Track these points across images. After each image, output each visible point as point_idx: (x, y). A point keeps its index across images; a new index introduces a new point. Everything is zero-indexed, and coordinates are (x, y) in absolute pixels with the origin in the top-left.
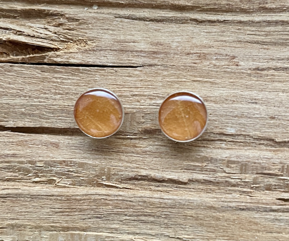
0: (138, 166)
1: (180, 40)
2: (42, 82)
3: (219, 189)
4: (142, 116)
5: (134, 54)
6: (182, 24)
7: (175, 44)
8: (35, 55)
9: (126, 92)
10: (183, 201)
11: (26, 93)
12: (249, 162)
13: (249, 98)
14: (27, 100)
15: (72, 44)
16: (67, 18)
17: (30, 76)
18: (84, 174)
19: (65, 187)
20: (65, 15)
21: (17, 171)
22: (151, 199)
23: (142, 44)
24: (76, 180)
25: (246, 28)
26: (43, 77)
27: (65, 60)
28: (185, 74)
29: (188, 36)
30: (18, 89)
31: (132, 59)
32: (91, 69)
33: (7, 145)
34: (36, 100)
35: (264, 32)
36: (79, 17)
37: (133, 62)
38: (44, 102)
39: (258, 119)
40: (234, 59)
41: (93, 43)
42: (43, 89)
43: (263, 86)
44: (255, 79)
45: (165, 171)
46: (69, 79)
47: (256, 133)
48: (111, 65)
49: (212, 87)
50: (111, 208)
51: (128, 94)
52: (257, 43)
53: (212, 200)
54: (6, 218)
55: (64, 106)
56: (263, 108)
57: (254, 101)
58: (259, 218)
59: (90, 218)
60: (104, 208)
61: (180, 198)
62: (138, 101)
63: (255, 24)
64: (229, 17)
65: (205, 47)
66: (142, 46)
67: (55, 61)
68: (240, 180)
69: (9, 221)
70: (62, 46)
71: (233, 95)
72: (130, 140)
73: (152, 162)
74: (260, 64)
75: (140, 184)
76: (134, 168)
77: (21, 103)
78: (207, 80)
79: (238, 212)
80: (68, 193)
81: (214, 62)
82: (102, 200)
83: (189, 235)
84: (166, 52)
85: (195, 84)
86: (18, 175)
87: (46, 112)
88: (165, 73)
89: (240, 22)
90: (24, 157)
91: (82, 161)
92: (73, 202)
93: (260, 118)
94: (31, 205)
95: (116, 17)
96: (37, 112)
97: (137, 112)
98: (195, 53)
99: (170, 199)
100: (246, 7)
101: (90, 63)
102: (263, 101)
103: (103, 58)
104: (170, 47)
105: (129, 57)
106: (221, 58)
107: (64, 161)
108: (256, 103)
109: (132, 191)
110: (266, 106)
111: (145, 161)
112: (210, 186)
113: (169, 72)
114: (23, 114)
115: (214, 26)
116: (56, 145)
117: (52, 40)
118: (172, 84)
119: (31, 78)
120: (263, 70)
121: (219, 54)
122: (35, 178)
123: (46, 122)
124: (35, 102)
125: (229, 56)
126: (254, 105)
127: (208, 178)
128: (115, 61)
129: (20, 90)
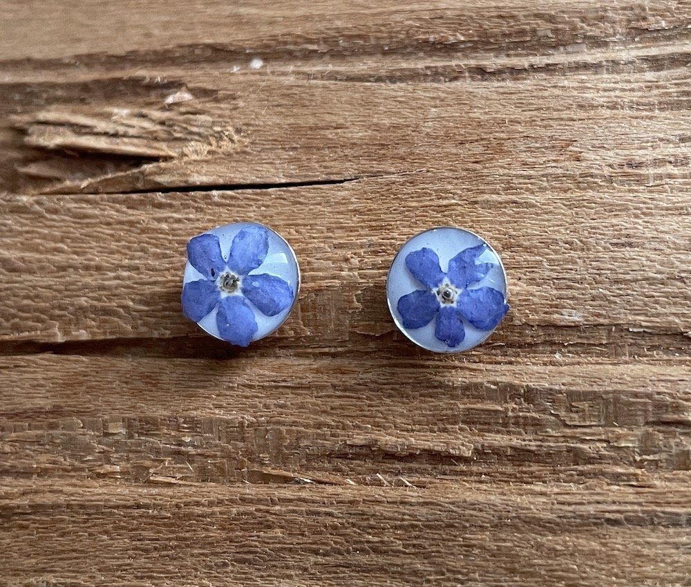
3: (554, 472)
4: (356, 295)
6: (449, 81)
7: (430, 124)
8: (116, 174)
9: (316, 240)
10: (459, 507)
12: (622, 392)
13: (611, 234)
14: (91, 275)
15: (199, 143)
20: (188, 84)
23: (356, 130)
27: (180, 179)
31: (333, 164)
34: (111, 274)
35: (644, 81)
36: (217, 86)
37: (333, 170)
40: (569, 145)
42: (129, 248)
43: (645, 203)
44: (623, 188)
47: (637, 317)
51: (322, 244)
53: (534, 500)
55: (173, 284)
57: (624, 240)
58: (661, 543)
62: (347, 260)
63: (620, 67)
67: (158, 183)
68: (604, 444)
70: (177, 150)
72: (329, 358)
74: (634, 153)
79: (603, 530)
89: (585, 65)
97: (343, 286)
98: (477, 141)
100: (597, 31)
101: (237, 181)
102: (647, 238)
103: (265, 167)
104: (420, 131)
112: (529, 466)
113: (418, 187)
115: (525, 79)
116: (154, 381)
117: (156, 139)
120: (642, 164)
125: (557, 139)
127: (523, 443)
128: (293, 172)
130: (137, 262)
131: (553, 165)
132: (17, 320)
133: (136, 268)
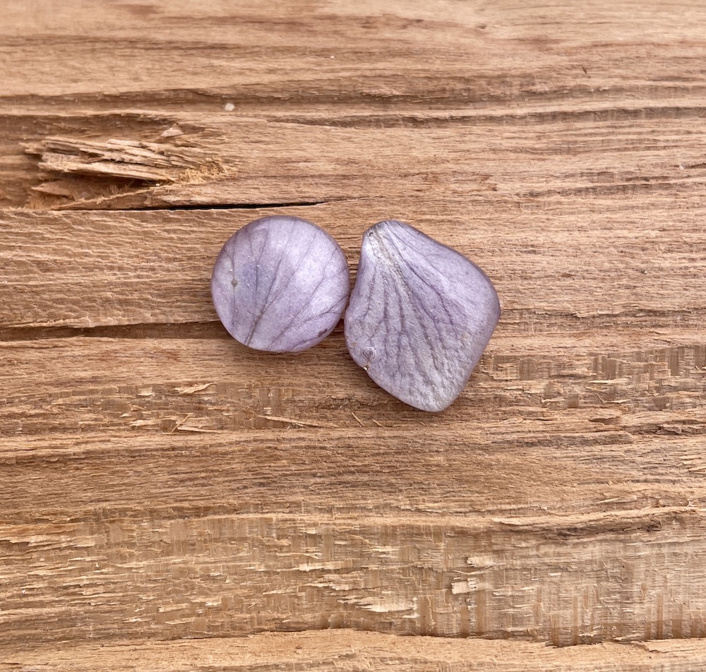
1: (388, 153)
2: (143, 240)
3: (484, 413)
5: (308, 181)
6: (388, 127)
10: (420, 439)
11: (113, 262)
12: (533, 356)
13: (521, 245)
14: (115, 274)
15: (193, 171)
16: (181, 127)
17: (120, 231)
18: (229, 405)
20: (178, 122)
21: (100, 409)
22: (359, 441)
23: (322, 164)
24: (214, 417)
26: (144, 231)
27: (184, 199)
28: (402, 210)
30: (98, 256)
31: (306, 190)
32: (232, 212)
33: (80, 361)
34: (131, 274)
35: (534, 132)
36: (204, 124)
38: (148, 277)
39: (542, 280)
40: (486, 179)
41: (232, 166)
42: (145, 254)
43: (544, 222)
44: (527, 211)
47: (541, 304)
48: (268, 203)
49: (453, 229)
50: (286, 464)
52: (524, 151)
53: (473, 432)
54: (84, 499)
55: (185, 282)
56: (547, 260)
57: (530, 249)
58: (563, 458)
59: (245, 487)
60: (272, 465)
63: (516, 121)
64: (470, 111)
66: (322, 167)
67: (165, 202)
68: (520, 392)
69: (91, 506)
70: (175, 176)
71: (492, 241)
74: (534, 185)
75: (336, 417)
77: (104, 282)
79: (522, 450)
80: (201, 443)
82: (268, 450)
83: (437, 502)
84: (365, 175)
86: (102, 417)
88: (368, 211)
91: (225, 381)
92: (212, 458)
93: (545, 279)
94: (131, 470)
95: (270, 121)
96: (135, 296)
99: (395, 437)
100: (499, 92)
101: (229, 202)
102: (546, 248)
103: (251, 191)
104: (372, 166)
105: (299, 187)
106: (463, 179)
108: (534, 252)
109: (321, 430)
110: (552, 256)
112: (466, 409)
113: (374, 209)
116: (174, 356)
117: (156, 166)
119: (121, 234)
120: (540, 195)
121: (460, 173)
122: (135, 420)
123: (153, 314)
124: (132, 277)
125: (478, 174)
126: (531, 257)
128: (275, 196)
129: (102, 257)
130: (152, 264)
131: (476, 193)
132: (53, 310)
133: (153, 269)
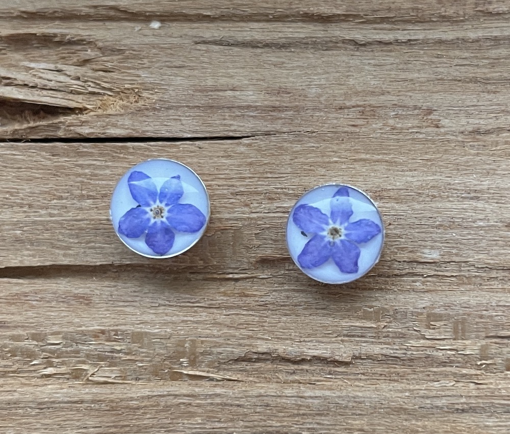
0: (250, 333)
1: (323, 82)
2: (54, 175)
3: (414, 372)
4: (255, 234)
5: (234, 112)
6: (326, 50)
7: (314, 91)
8: (38, 124)
9: (221, 188)
10: (343, 400)
11: (22, 199)
12: (469, 315)
13: (463, 190)
14: (25, 212)
15: (111, 98)
16: (100, 49)
17: (30, 166)
18: (144, 354)
19: (106, 383)
20: (97, 43)
21: (9, 355)
22: (278, 400)
23: (251, 93)
24: (127, 367)
25: (451, 53)
26: (56, 166)
27: (99, 131)
28: (335, 148)
29: (338, 74)
30: (7, 192)
31: (232, 122)
32: (150, 145)
34: (43, 212)
35: (487, 58)
36: (124, 45)
37: (233, 128)
38: (60, 215)
39: (484, 230)
40: (430, 113)
41: (152, 94)
42: (57, 190)
43: (490, 164)
44: (472, 151)
45: (304, 341)
46: (108, 167)
47: (481, 256)
48: (189, 136)
49: (390, 170)
50: (200, 421)
51: (225, 192)
52: (475, 80)
53: (400, 395)
55: (98, 222)
56: (491, 207)
57: (472, 195)
58: (495, 427)
60: (186, 421)
61: (338, 394)
62: (247, 205)
63: (469, 44)
64: (418, 33)
65: (373, 93)
66: (250, 96)
67: (79, 134)
68: (453, 353)
70: (91, 103)
71: (431, 184)
72: (233, 283)
73: (279, 325)
74: (482, 122)
75: (257, 371)
76: (243, 339)
77: (13, 219)
78: (380, 157)
79: (452, 417)
80: (112, 396)
81: (391, 122)
82: (183, 407)
84: (297, 106)
85: (357, 166)
86: (11, 364)
87: (63, 234)
88: (298, 147)
89: (440, 42)
90: (23, 327)
91: (139, 330)
92: (123, 413)
93: (487, 228)
94: (39, 423)
95: (197, 43)
96: (46, 235)
97: (244, 226)
98: (354, 107)
99: (316, 397)
100: (450, 11)
101: (149, 134)
102: (490, 194)
103: (173, 123)
104: (305, 96)
105: (224, 119)
106: (404, 113)
107: (103, 332)
108: (477, 198)
109: (240, 384)
110: (497, 203)
111: (264, 324)
112: (395, 368)
113: (305, 146)
114: (18, 240)
115: (390, 51)
116: (85, 300)
117: (71, 92)
118: (312, 168)
119: (31, 168)
120: (488, 132)
121: (401, 106)
122: (45, 368)
123: (65, 255)
124: (42, 216)
125: (420, 108)
126: (474, 203)
127: (392, 352)
128: (198, 128)
129: (11, 194)
131: (417, 130)
133: (64, 207)
